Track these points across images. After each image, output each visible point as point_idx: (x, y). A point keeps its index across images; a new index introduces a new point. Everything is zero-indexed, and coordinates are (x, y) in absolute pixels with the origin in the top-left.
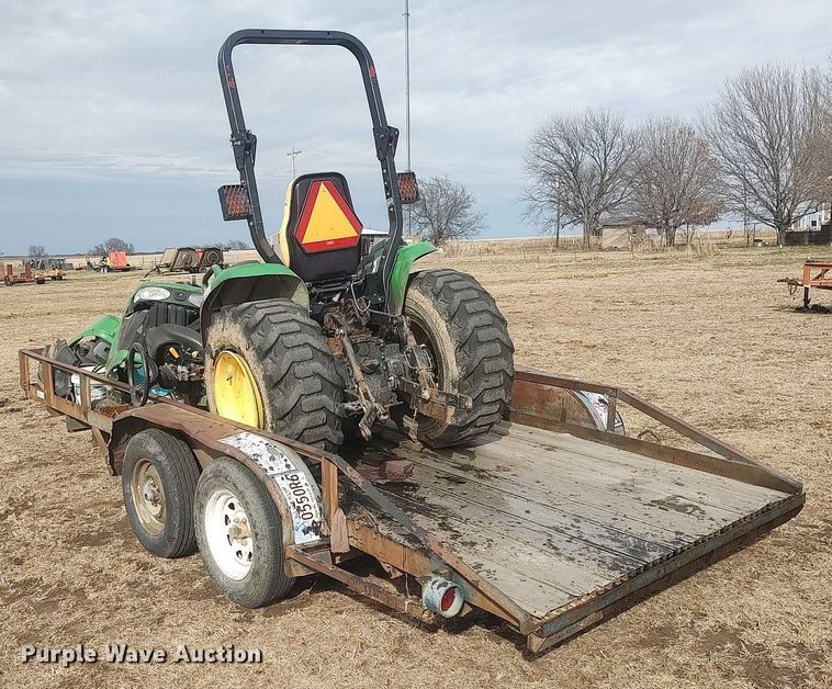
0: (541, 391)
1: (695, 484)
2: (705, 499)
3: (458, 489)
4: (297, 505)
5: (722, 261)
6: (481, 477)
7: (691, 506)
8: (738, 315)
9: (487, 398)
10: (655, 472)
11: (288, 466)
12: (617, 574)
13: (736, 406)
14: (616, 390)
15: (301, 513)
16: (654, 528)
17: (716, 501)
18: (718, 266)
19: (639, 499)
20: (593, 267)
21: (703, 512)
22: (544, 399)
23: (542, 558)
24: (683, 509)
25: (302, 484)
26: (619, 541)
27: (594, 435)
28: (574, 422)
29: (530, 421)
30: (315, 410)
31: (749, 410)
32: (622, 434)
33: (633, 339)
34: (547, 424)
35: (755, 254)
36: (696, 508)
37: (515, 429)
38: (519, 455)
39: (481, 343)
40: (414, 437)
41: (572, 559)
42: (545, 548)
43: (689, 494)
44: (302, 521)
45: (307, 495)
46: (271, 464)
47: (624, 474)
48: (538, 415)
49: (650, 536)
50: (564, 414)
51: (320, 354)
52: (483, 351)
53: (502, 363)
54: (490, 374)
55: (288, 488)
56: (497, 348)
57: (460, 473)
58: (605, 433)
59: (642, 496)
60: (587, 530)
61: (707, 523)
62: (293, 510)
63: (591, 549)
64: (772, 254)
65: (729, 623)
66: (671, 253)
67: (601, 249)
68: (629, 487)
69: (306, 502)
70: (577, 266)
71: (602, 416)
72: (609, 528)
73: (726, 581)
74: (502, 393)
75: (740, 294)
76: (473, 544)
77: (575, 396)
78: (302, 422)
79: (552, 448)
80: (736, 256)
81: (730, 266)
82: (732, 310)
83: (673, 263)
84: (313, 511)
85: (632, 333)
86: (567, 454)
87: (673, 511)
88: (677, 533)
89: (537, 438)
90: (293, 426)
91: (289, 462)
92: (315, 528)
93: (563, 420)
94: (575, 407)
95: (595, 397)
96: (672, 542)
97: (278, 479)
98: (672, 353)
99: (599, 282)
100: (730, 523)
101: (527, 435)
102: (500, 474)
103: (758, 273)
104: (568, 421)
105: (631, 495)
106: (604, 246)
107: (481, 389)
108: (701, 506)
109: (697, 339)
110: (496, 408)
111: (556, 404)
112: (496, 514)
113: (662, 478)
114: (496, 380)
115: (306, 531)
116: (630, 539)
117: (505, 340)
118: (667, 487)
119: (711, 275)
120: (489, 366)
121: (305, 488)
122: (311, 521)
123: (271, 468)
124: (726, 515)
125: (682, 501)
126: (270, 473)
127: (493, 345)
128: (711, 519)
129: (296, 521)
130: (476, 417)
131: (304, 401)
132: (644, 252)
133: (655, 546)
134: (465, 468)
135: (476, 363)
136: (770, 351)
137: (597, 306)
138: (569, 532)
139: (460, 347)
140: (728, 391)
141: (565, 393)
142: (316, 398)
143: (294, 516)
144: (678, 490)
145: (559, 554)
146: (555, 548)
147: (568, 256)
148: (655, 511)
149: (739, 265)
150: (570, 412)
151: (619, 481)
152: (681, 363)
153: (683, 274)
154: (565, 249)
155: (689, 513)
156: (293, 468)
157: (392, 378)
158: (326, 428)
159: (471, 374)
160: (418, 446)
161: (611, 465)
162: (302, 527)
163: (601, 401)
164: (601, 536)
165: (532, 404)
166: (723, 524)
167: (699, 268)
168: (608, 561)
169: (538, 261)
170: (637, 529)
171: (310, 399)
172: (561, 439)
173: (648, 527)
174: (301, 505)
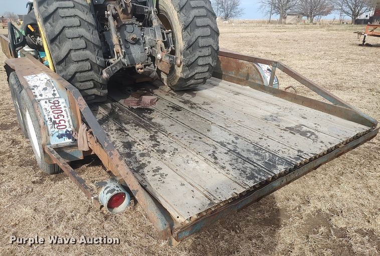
0: (238, 64)
1: (313, 118)
2: (319, 128)
3: (175, 114)
4: (53, 119)
5: (330, 29)
6: (192, 108)
7: (309, 132)
8: (335, 46)
9: (200, 62)
10: (291, 109)
11: (54, 94)
12: (251, 183)
13: (333, 80)
14: (276, 63)
15: (56, 126)
16: (284, 147)
17: (325, 130)
18: (329, 30)
19: (279, 126)
20: (280, 29)
21: (317, 137)
22: (239, 67)
23: (204, 165)
24: (304, 134)
25: (62, 106)
26: (259, 155)
27: (262, 88)
28: (252, 81)
29: (231, 80)
30: (82, 61)
31: (339, 82)
32: (277, 88)
33: (292, 53)
34: (239, 81)
35: (343, 27)
36: (313, 134)
37: (223, 83)
38: (218, 96)
39: (198, 27)
40: (166, 84)
41: (223, 168)
42: (209, 157)
43: (309, 124)
44: (56, 130)
45: (64, 113)
46: (43, 92)
47: (273, 110)
48: (235, 76)
49: (280, 153)
50: (248, 76)
51: (86, 23)
52: (198, 32)
53: (210, 41)
54: (203, 47)
55: (49, 109)
56: (208, 31)
57: (181, 105)
58: (268, 87)
59: (281, 124)
60: (241, 145)
61: (319, 145)
62: (49, 123)
63: (240, 160)
64: (349, 27)
65: (324, 208)
66: (311, 25)
67: (285, 24)
68: (274, 118)
69: (61, 118)
70: (275, 29)
71: (267, 77)
72: (255, 145)
73: (323, 176)
74: (209, 60)
75: (336, 39)
76: (164, 151)
77: (255, 66)
78: (73, 68)
79: (238, 94)
80: (335, 27)
81: (333, 30)
82: (333, 44)
83: (311, 29)
84: (67, 124)
85: (292, 50)
86: (244, 97)
87: (298, 135)
88: (299, 151)
89: (232, 88)
90: (67, 70)
91: (56, 92)
92: (69, 135)
93: (247, 79)
94: (254, 72)
95: (265, 67)
96: (295, 158)
97: (42, 103)
98: (307, 58)
99: (282, 33)
100: (333, 145)
101: (227, 86)
102: (203, 107)
103: (344, 33)
104: (249, 80)
105: (275, 123)
106: (287, 23)
107: (197, 57)
108: (316, 133)
109: (318, 54)
110: (207, 68)
111: (244, 70)
112: (189, 131)
113: (295, 114)
114: (206, 52)
115: (61, 136)
116: (267, 154)
117: (213, 27)
118: (296, 119)
119: (326, 33)
120: (202, 42)
121: (63, 109)
122: (65, 130)
123: (41, 95)
124: (332, 139)
125: (304, 129)
126: (39, 98)
127: (205, 29)
128: (322, 142)
129: (51, 130)
130: (194, 73)
131: (73, 54)
132: (301, 24)
133: (283, 160)
134: (185, 102)
135: (193, 40)
136: (349, 59)
137: (280, 41)
138: (229, 146)
139: (185, 28)
140: (330, 73)
141: (249, 64)
142: (81, 52)
143: (49, 127)
144: (303, 122)
145: (216, 163)
146: (216, 158)
147: (272, 25)
148: (287, 135)
149: (336, 30)
150: (251, 75)
151: (269, 114)
152: (310, 62)
153: (315, 32)
154: (272, 23)
155: (308, 137)
156: (58, 95)
157: (147, 48)
158: (91, 73)
159: (191, 46)
160: (167, 89)
161: (266, 104)
162: (57, 134)
163: (268, 70)
164: (248, 150)
165: (232, 70)
166: (330, 146)
167: (321, 30)
168: (248, 171)
169: (261, 26)
170: (273, 146)
171: (77, 52)
172: (244, 89)
173: (280, 145)
174: (57, 121)
